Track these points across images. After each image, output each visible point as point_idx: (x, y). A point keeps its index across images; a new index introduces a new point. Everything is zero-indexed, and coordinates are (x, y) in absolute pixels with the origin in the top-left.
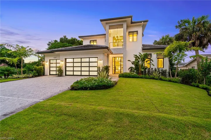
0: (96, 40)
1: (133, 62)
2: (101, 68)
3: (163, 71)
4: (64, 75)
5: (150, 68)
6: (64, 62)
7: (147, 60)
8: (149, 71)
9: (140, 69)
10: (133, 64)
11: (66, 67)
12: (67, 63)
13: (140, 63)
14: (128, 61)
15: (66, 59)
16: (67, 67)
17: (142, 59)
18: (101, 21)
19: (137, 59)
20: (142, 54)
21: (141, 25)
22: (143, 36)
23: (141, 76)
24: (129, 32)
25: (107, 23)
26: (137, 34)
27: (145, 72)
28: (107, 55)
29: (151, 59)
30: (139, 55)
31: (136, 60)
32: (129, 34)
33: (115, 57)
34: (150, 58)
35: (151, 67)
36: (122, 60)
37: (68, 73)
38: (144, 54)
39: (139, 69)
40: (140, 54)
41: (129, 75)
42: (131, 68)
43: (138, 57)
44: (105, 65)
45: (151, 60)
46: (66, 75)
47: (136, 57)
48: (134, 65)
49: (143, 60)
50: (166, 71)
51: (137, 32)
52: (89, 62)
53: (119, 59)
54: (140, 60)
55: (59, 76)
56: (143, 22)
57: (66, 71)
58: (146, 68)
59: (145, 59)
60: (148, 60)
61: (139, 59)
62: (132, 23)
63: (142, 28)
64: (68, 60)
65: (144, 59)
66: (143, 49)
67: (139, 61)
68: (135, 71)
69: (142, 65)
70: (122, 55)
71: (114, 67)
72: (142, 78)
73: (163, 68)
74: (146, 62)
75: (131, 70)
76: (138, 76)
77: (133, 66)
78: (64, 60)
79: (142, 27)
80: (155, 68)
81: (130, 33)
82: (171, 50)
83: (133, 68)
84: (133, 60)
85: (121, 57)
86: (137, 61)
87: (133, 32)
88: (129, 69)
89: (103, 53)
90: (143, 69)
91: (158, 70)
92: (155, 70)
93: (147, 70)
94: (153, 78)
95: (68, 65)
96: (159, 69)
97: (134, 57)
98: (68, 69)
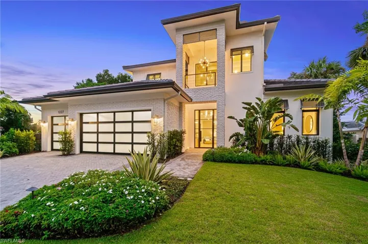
0: (160, 74)
1: (241, 120)
2: (157, 137)
3: (318, 143)
4: (77, 150)
5: (284, 135)
6: (76, 122)
7: (276, 115)
8: (281, 144)
9: (259, 138)
10: (240, 125)
11: (82, 133)
12: (84, 125)
13: (260, 123)
14: (229, 117)
15: (81, 115)
16: (84, 134)
17: (263, 113)
18: (164, 24)
19: (251, 113)
20: (265, 101)
21: (260, 31)
22: (265, 60)
23: (263, 157)
24: (232, 50)
25: (178, 30)
26: (252, 52)
27: (272, 144)
28: (177, 104)
29: (286, 113)
30: (257, 103)
31: (249, 115)
32: (232, 55)
33: (199, 111)
34: (284, 112)
35: (286, 134)
36: (215, 117)
37: (86, 147)
38: (270, 101)
39: (256, 139)
40: (259, 100)
41: (230, 155)
42: (237, 135)
43: (253, 108)
44: (172, 129)
45: (288, 115)
46: (82, 152)
47: (249, 107)
48: (243, 128)
49: (268, 116)
50: (326, 142)
51: (251, 48)
52: (133, 122)
53: (209, 113)
54: (258, 116)
55: (64, 155)
56: (266, 23)
57: (82, 142)
58: (274, 137)
59: (273, 112)
60: (281, 117)
61: (257, 113)
62: (239, 26)
63: (263, 37)
64: (86, 118)
65: (269, 111)
66: (266, 90)
67: (256, 119)
68: (246, 143)
69: (265, 128)
70: (214, 105)
71: (197, 131)
72: (264, 163)
73: (318, 134)
74: (276, 120)
75: (238, 140)
76: (254, 156)
77: (242, 131)
78: (78, 117)
79: (265, 36)
80: (298, 137)
81: (234, 53)
82: (346, 89)
83: (242, 135)
84: (242, 115)
85: (213, 110)
86: (252, 119)
87: (241, 49)
88: (231, 137)
89: (164, 100)
90: (267, 138)
91: (304, 141)
92: (298, 141)
93: (276, 141)
94: (297, 165)
95: (86, 128)
96: (307, 139)
97: (243, 108)
98: (86, 137)
